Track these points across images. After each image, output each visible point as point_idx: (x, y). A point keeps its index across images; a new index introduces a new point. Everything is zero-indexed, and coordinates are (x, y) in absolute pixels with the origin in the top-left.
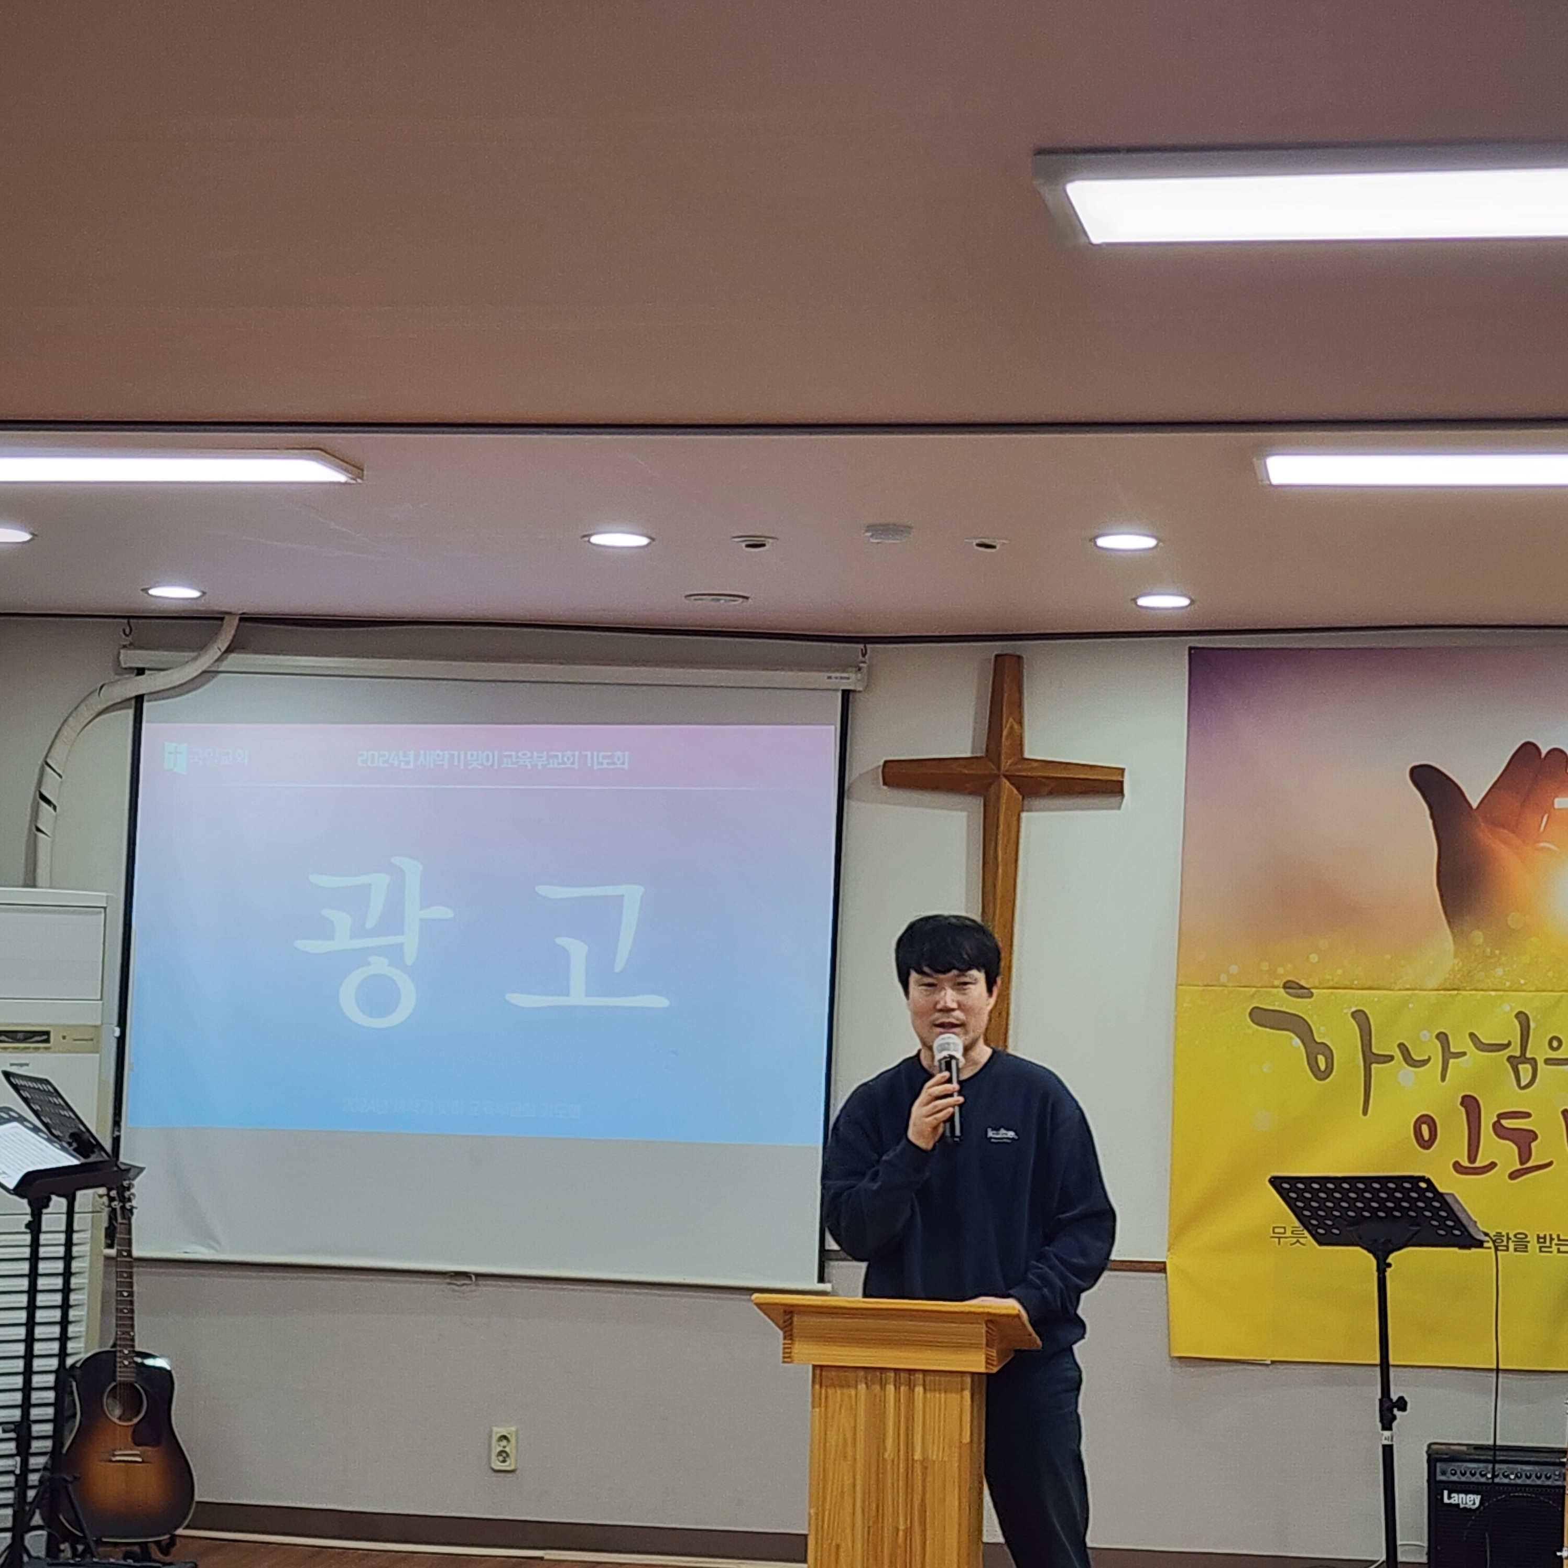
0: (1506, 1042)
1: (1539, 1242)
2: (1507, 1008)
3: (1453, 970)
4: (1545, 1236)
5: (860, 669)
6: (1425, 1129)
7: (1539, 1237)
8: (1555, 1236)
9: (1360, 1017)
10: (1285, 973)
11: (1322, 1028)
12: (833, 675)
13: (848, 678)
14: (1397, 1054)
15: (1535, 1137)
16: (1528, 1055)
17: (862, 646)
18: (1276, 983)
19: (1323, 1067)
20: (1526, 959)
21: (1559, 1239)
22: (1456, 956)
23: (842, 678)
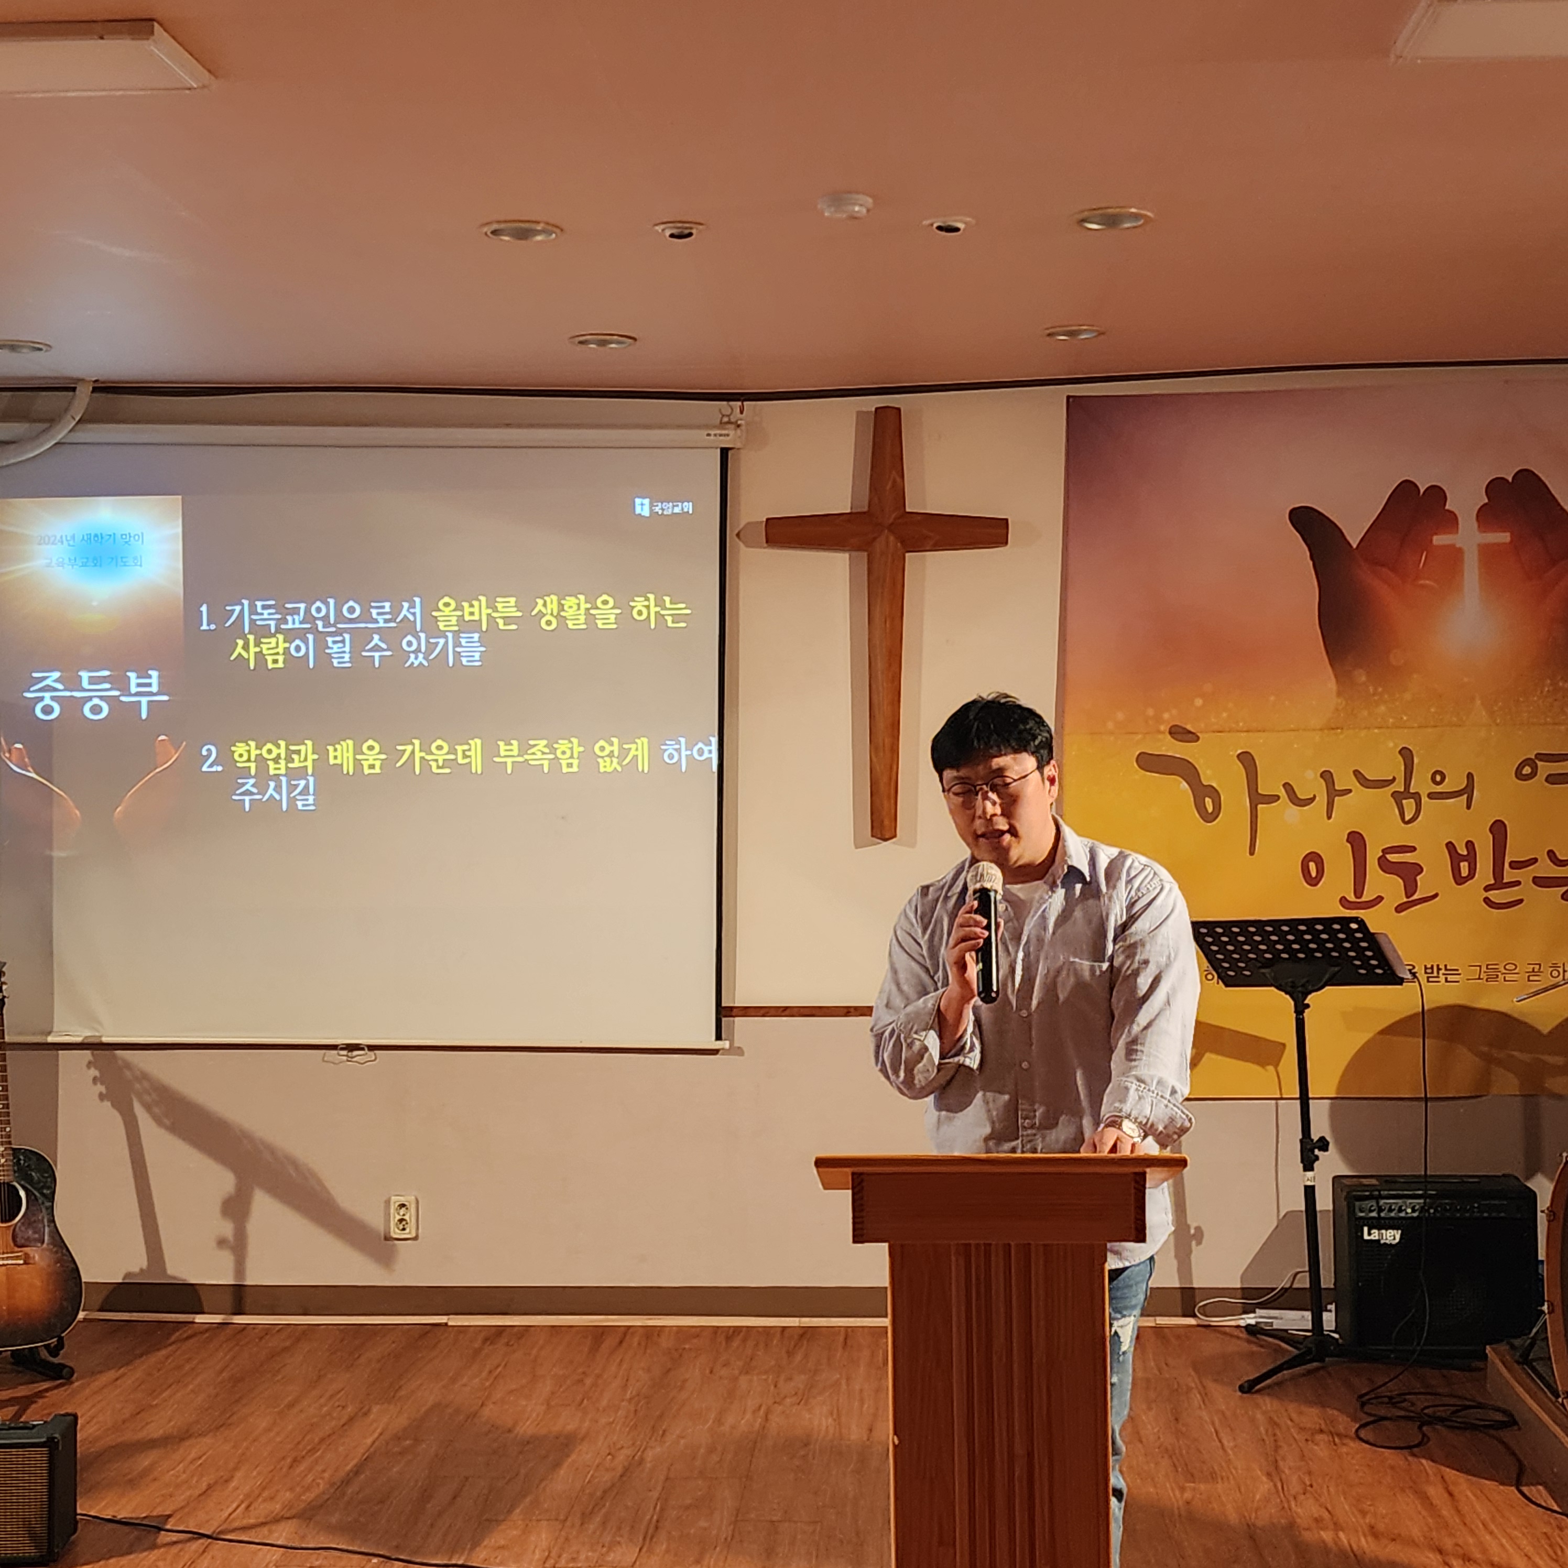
0: (1391, 778)
1: (1426, 973)
2: (1391, 745)
3: (1337, 710)
4: (1432, 966)
5: (739, 426)
6: (1312, 866)
7: (1426, 968)
8: (1442, 966)
9: (1246, 759)
10: (1170, 717)
11: (1209, 772)
12: (712, 432)
13: (728, 435)
14: (1282, 793)
15: (1417, 869)
16: (1412, 791)
17: (739, 403)
18: (1162, 728)
19: (1210, 809)
20: (1408, 696)
21: (1446, 969)
22: (1339, 694)
23: (721, 435)
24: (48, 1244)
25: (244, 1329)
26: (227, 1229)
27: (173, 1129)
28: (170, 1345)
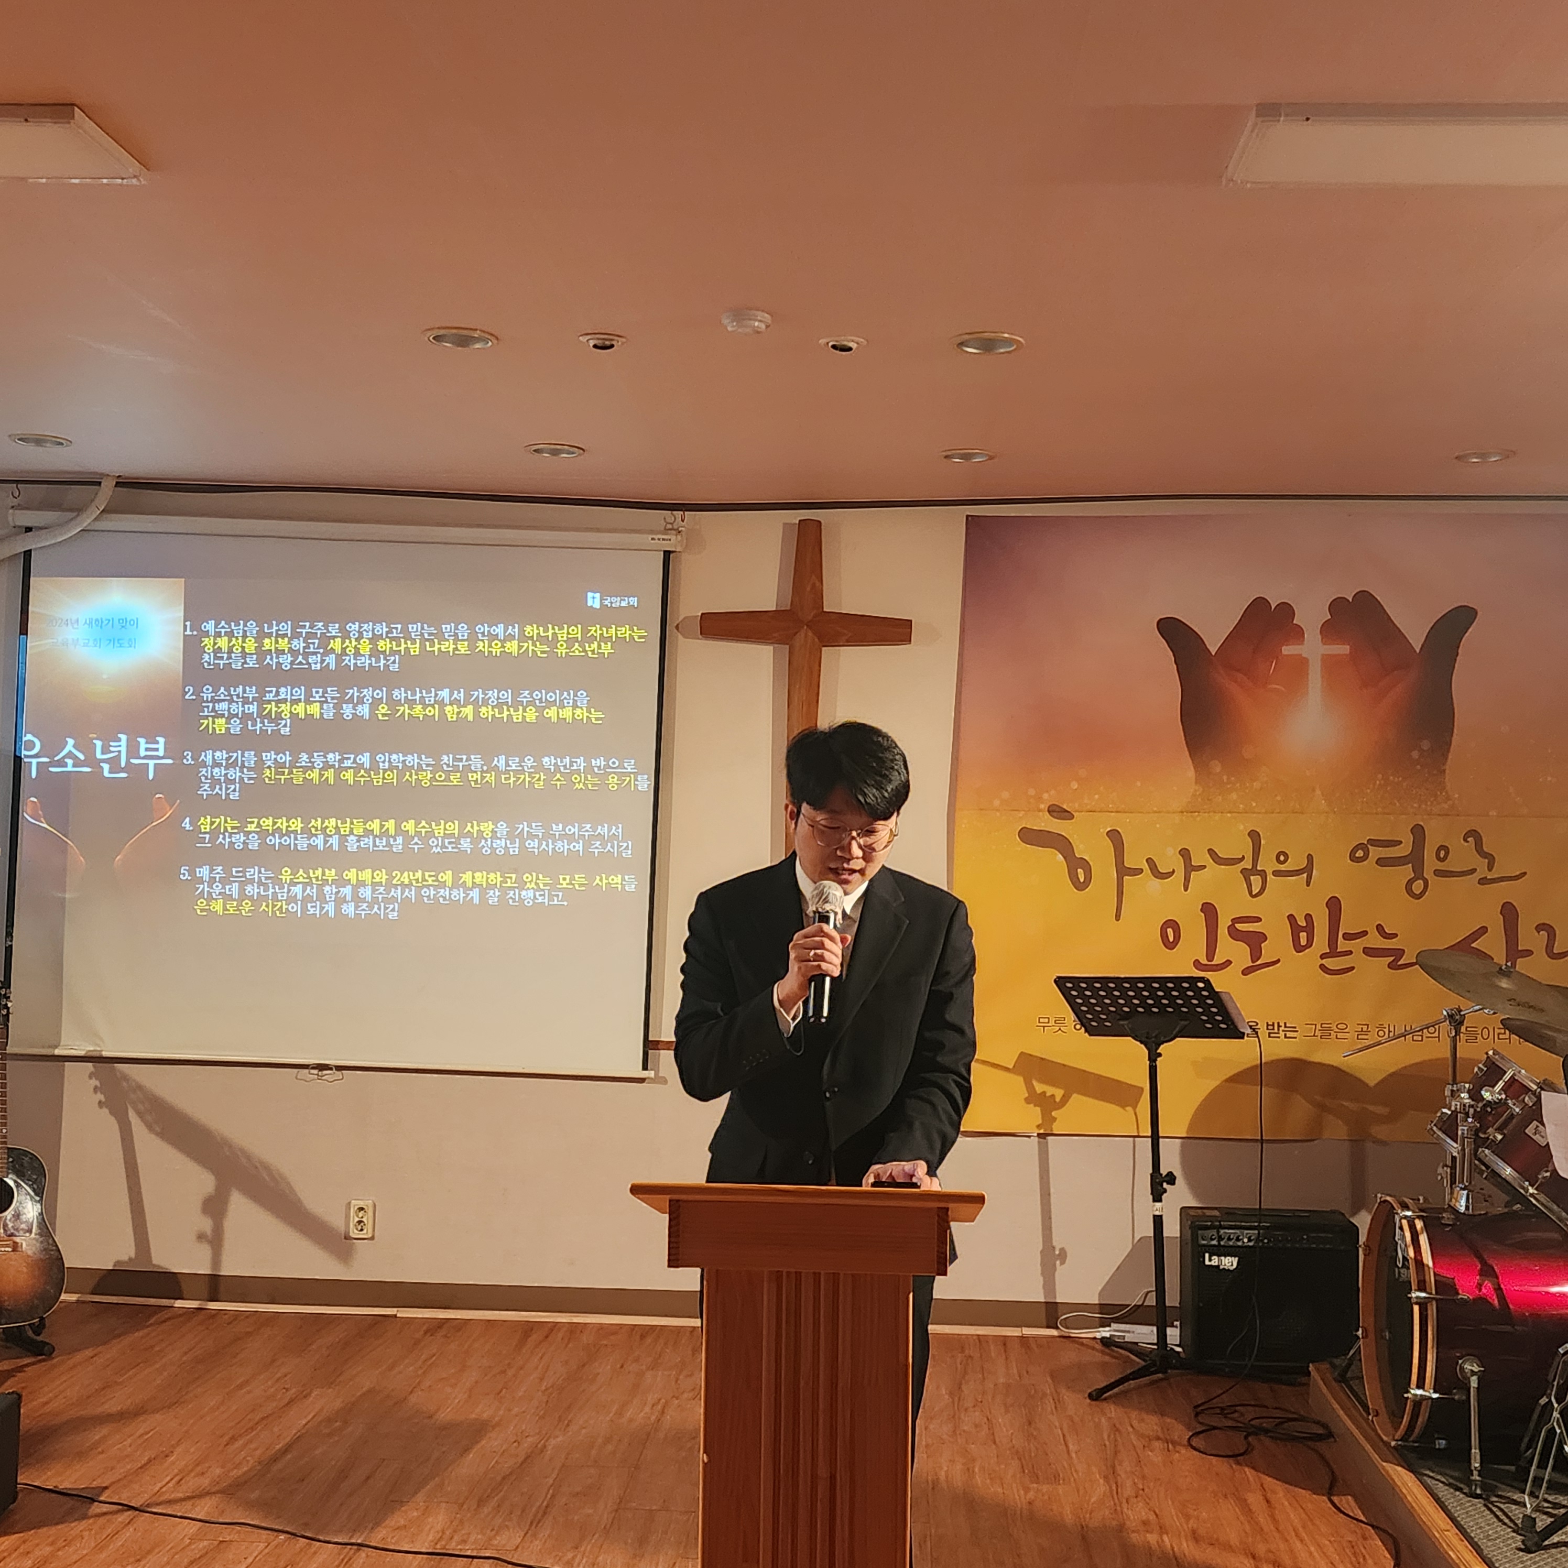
0: (1241, 857)
1: (1268, 1029)
2: (1242, 827)
3: (1195, 795)
4: (1273, 1023)
5: (680, 532)
6: (1170, 931)
7: (1268, 1025)
8: (1282, 1024)
9: (1115, 836)
10: (1050, 797)
11: (1082, 847)
12: (657, 537)
13: (670, 540)
14: (1145, 866)
15: (1264, 937)
16: (1259, 868)
17: (681, 513)
18: (1042, 806)
19: (1082, 879)
20: (1256, 785)
21: (1286, 1027)
22: (1197, 781)
23: (664, 540)
24: (36, 1234)
25: (217, 1313)
26: (206, 1225)
27: (162, 1135)
28: (148, 1327)
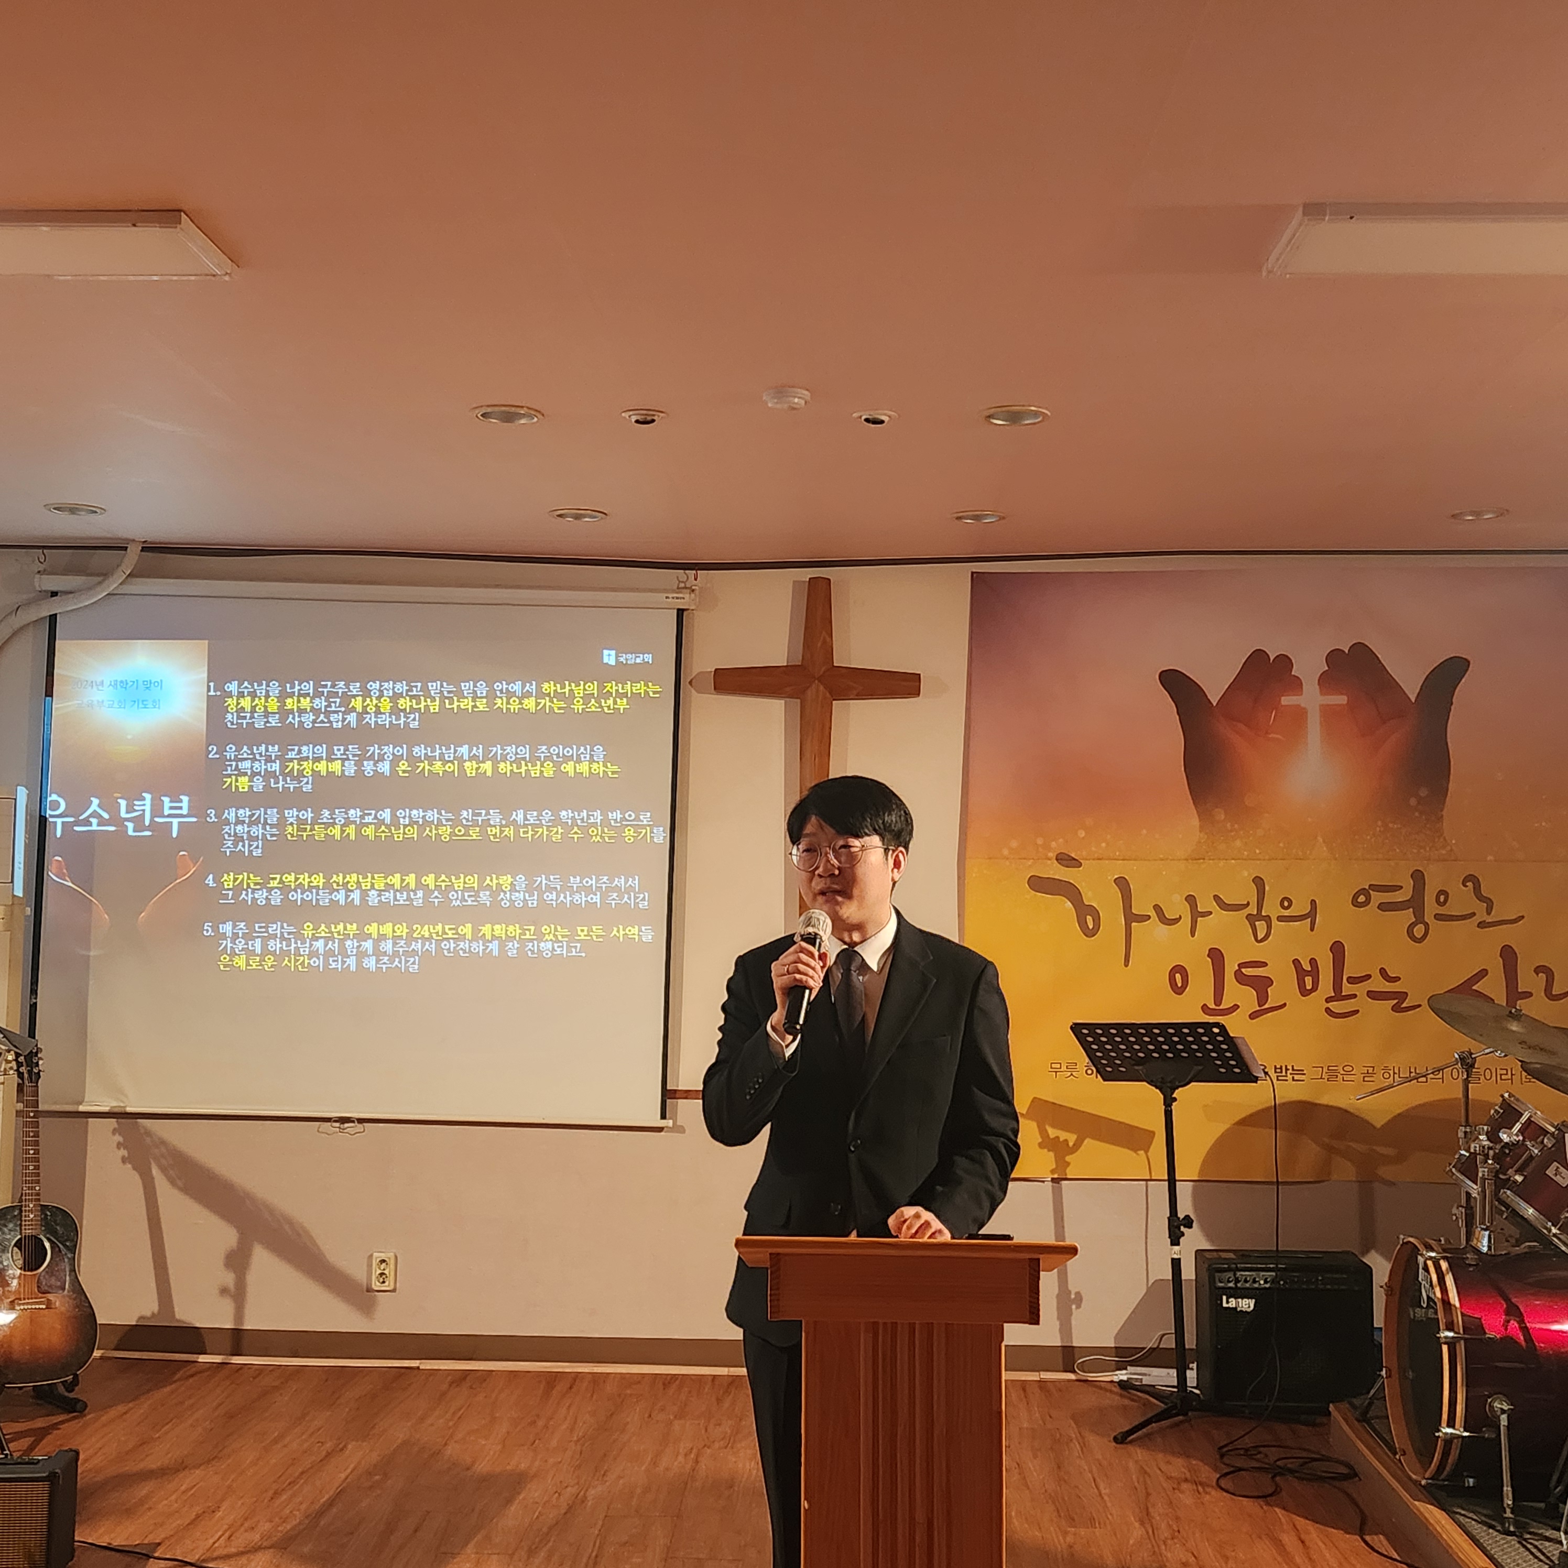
0: (1246, 903)
1: (1276, 1072)
2: (1246, 874)
3: (1199, 842)
4: (1281, 1067)
5: (693, 590)
6: (1178, 976)
7: (1276, 1068)
8: (1290, 1067)
9: (1122, 883)
10: (1058, 846)
11: (1090, 894)
12: (670, 595)
13: (684, 598)
14: (1152, 913)
15: (1269, 981)
16: (1263, 914)
17: (693, 572)
18: (1051, 855)
19: (1091, 926)
20: (1260, 832)
21: (1293, 1070)
22: (1201, 829)
23: (677, 598)
24: (69, 1291)
25: (242, 1368)
26: (229, 1279)
27: (185, 1190)
28: (174, 1382)
